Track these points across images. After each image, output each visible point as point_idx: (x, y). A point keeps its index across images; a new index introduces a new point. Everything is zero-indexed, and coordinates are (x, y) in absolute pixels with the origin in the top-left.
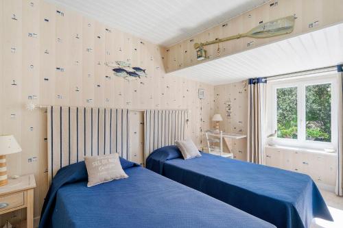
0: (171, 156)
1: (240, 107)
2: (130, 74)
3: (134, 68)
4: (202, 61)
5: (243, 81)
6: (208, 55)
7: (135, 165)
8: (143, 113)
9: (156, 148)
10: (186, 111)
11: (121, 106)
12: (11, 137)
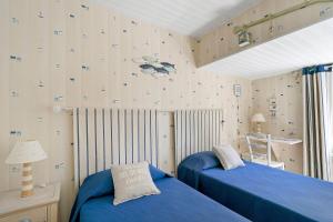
0: (208, 165)
1: (290, 104)
2: (158, 70)
3: (163, 64)
4: (245, 48)
5: (293, 72)
6: (254, 38)
7: (167, 176)
8: (173, 114)
9: (188, 154)
10: (220, 111)
11: (150, 106)
12: (36, 143)
